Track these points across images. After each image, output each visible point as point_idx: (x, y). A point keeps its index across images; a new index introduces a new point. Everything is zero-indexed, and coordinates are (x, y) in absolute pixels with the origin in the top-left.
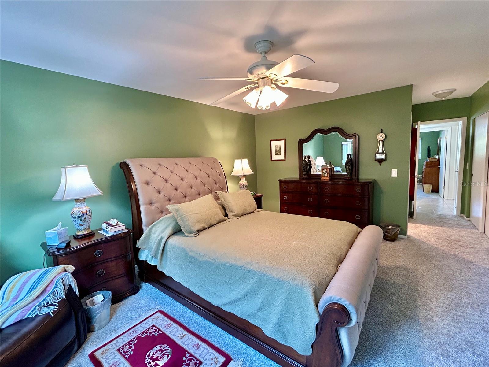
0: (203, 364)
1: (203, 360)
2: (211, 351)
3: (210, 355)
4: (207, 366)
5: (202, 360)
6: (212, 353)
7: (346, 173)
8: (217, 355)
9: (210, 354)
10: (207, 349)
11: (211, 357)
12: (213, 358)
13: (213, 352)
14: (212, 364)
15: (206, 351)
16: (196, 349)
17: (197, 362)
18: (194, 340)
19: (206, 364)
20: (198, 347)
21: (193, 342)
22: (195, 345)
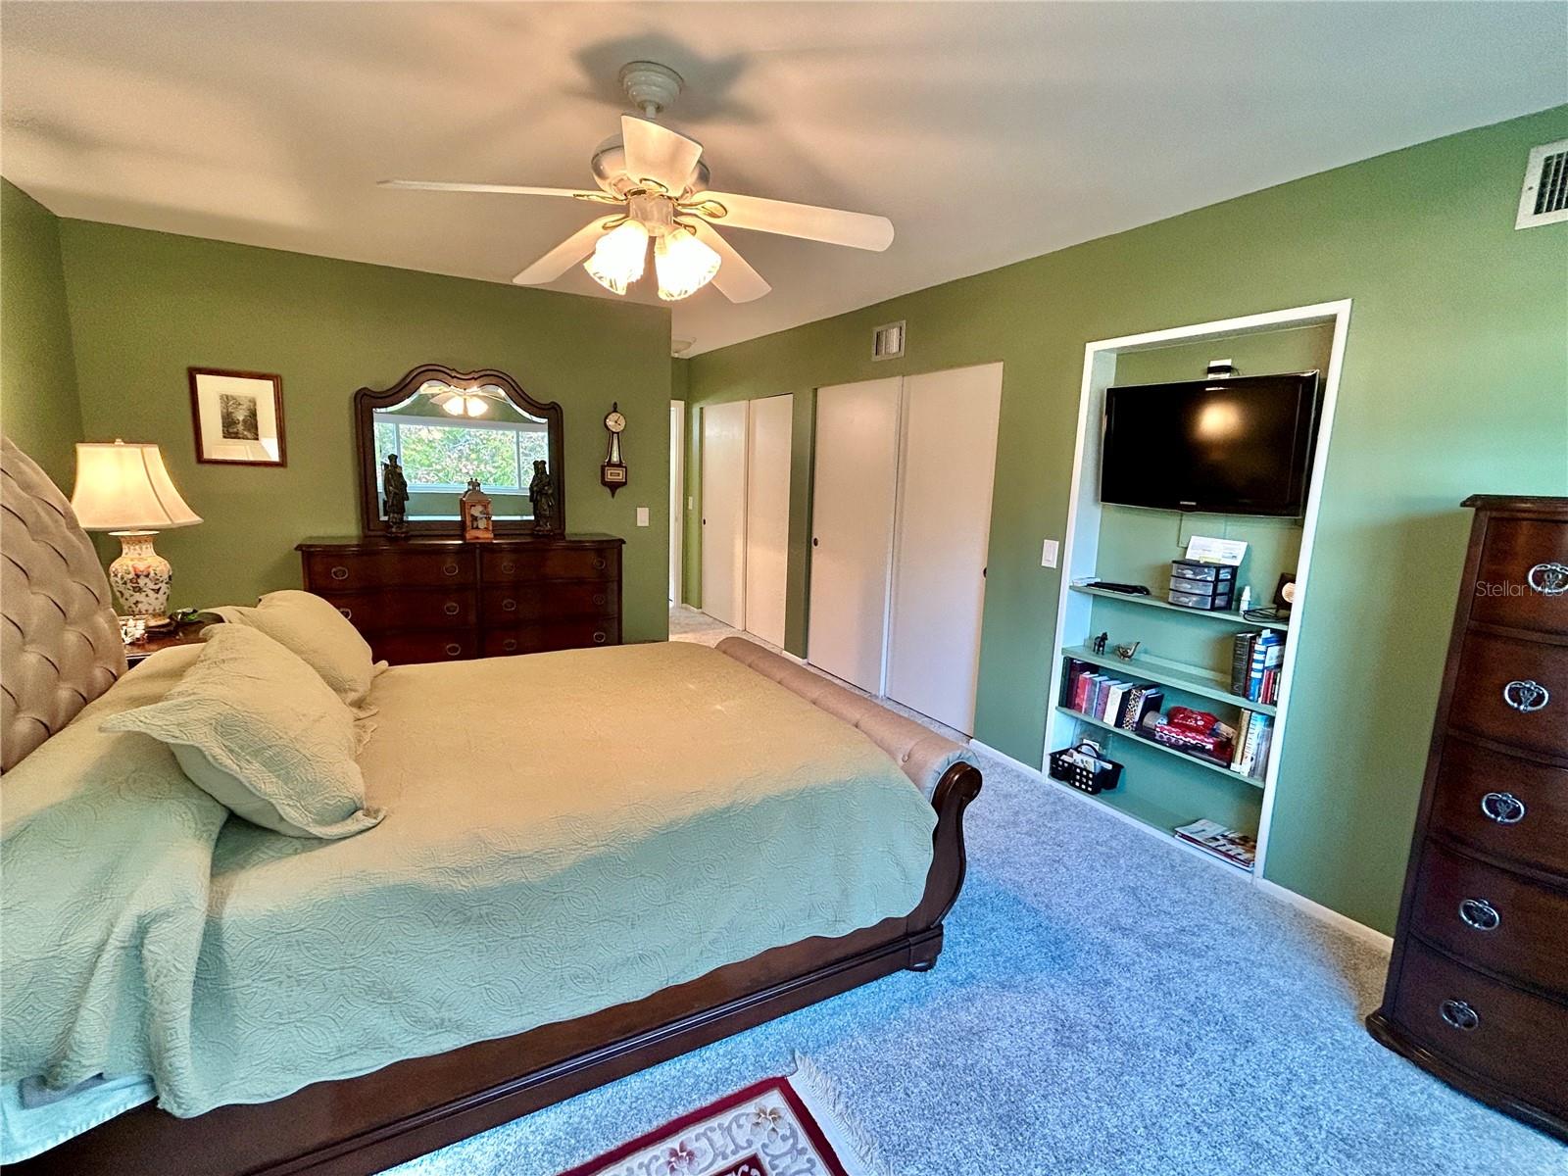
0: (761, 1156)
1: (746, 1151)
2: (726, 1118)
3: (740, 1126)
4: (771, 1146)
5: (744, 1154)
6: (736, 1119)
7: (532, 518)
8: (750, 1108)
9: (734, 1126)
10: (712, 1130)
11: (748, 1126)
12: (755, 1120)
13: (733, 1115)
14: (774, 1130)
15: (716, 1136)
16: (689, 1164)
17: (743, 1172)
18: (646, 1162)
19: (764, 1146)
20: (684, 1154)
21: (653, 1167)
22: (670, 1163)
